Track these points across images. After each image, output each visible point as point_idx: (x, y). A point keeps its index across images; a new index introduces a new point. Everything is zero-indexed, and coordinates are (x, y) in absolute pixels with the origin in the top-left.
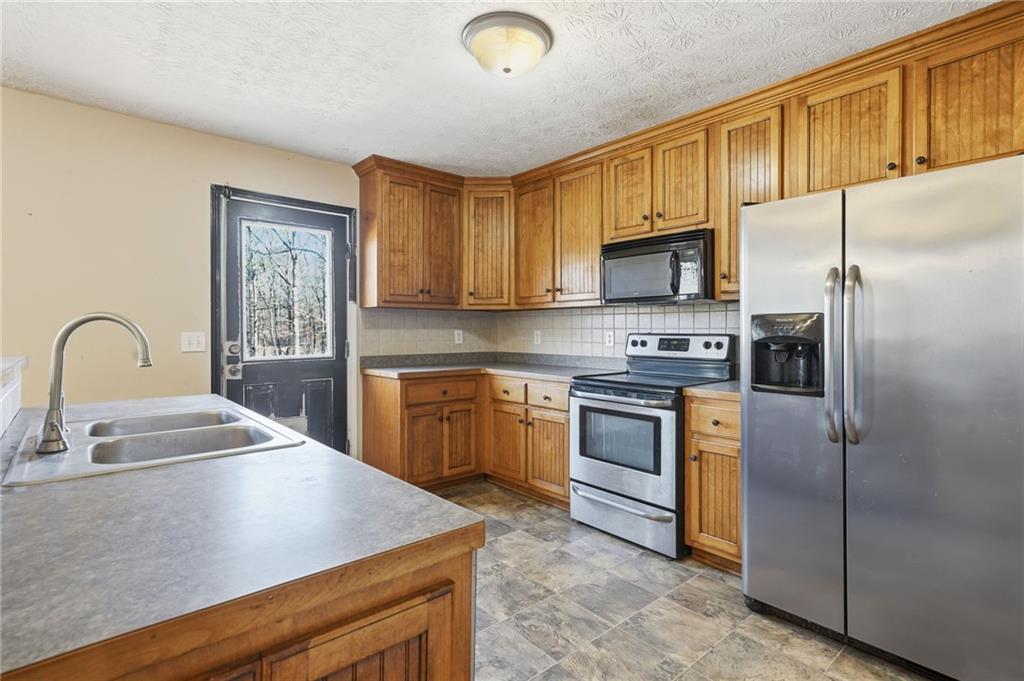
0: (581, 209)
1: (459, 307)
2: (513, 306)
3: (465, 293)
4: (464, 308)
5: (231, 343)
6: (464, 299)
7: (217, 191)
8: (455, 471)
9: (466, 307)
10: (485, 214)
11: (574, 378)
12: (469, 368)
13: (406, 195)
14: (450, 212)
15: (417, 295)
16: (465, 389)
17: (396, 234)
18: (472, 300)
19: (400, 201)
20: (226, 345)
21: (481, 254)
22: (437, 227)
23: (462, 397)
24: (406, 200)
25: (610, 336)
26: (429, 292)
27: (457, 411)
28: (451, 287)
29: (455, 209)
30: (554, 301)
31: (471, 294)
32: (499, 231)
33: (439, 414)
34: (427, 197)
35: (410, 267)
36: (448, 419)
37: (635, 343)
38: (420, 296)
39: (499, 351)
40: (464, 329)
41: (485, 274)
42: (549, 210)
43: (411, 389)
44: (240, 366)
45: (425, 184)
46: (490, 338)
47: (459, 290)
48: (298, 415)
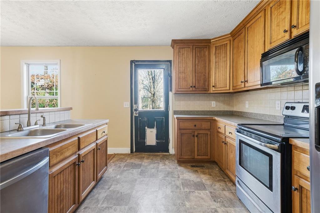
0: (255, 38)
1: (209, 92)
2: (231, 91)
3: (212, 86)
4: (211, 92)
5: (135, 105)
6: (211, 89)
7: (132, 62)
8: (200, 157)
9: (212, 92)
10: (219, 52)
11: (238, 125)
12: (208, 116)
13: (185, 52)
14: (205, 54)
15: (190, 88)
16: (206, 125)
17: (181, 67)
18: (214, 89)
19: (183, 55)
20: (134, 106)
21: (217, 70)
22: (199, 62)
23: (203, 128)
24: (185, 53)
25: (278, 104)
26: (195, 87)
27: (201, 134)
28: (204, 84)
29: (207, 53)
30: (245, 87)
31: (213, 86)
32: (225, 58)
33: (193, 134)
34: (194, 51)
35: (187, 78)
36: (197, 136)
37: (287, 108)
38: (191, 88)
39: (234, 110)
40: (216, 101)
41: (219, 78)
42: (243, 43)
43: (180, 123)
44: (138, 112)
45: (193, 46)
46: (229, 105)
47: (209, 85)
48: (154, 128)
